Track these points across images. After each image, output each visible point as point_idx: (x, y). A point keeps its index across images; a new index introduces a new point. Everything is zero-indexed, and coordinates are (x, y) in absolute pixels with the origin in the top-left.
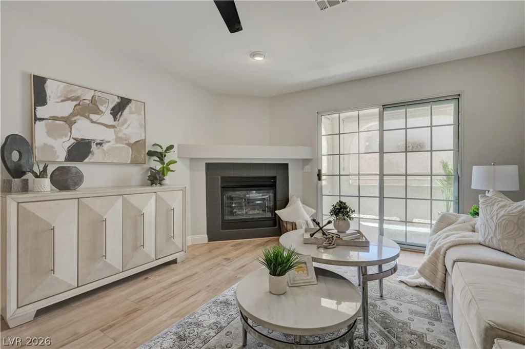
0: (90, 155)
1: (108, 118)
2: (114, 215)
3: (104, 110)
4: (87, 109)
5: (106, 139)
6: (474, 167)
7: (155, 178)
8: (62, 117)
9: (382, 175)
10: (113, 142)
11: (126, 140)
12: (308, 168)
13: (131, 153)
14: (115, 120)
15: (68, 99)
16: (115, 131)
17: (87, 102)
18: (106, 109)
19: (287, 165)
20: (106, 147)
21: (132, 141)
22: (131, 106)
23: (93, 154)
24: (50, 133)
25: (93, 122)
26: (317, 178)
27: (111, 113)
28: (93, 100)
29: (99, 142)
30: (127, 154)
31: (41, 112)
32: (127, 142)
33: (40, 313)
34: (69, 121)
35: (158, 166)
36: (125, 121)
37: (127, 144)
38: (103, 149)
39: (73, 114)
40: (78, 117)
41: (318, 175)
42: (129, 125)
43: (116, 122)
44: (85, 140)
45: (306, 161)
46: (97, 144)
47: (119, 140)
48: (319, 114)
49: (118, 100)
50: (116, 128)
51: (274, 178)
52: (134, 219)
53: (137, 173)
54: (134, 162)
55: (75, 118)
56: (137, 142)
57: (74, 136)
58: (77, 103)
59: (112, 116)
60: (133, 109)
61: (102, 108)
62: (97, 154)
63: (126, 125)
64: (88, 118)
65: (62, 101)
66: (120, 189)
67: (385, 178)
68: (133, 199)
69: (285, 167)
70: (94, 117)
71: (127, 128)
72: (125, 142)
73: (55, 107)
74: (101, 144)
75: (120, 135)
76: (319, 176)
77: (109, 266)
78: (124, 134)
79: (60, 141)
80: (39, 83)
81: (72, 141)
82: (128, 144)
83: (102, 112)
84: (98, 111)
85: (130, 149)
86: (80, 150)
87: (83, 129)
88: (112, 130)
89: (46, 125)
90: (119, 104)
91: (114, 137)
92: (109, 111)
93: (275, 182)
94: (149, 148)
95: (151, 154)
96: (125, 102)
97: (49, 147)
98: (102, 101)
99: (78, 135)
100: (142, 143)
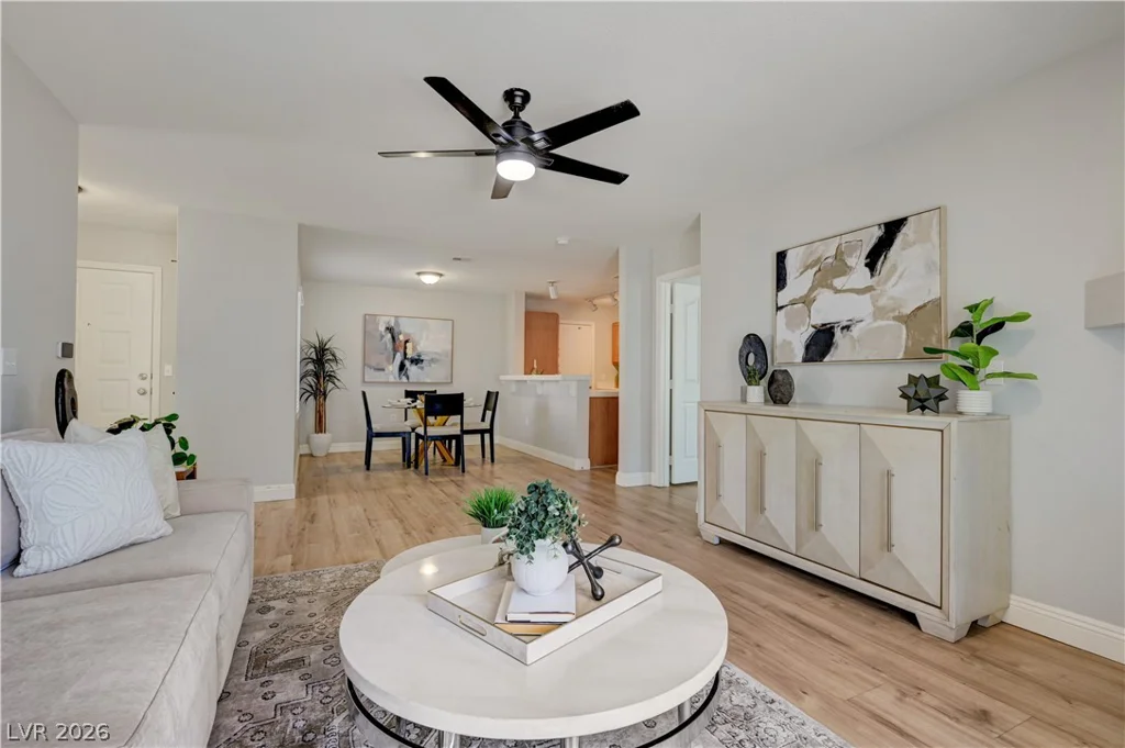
0: (832, 349)
1: (860, 276)
3: (853, 265)
4: (828, 273)
5: (857, 316)
8: (801, 297)
10: (869, 320)
11: (894, 310)
13: (904, 336)
14: (872, 275)
15: (807, 268)
16: (872, 297)
17: (830, 260)
18: (857, 261)
20: (856, 331)
21: (907, 310)
22: (908, 229)
23: (836, 348)
24: (791, 325)
25: (837, 291)
27: (866, 265)
28: (839, 255)
29: (845, 324)
30: (897, 339)
31: (785, 296)
32: (897, 314)
34: (807, 301)
36: (894, 267)
37: (895, 318)
38: (852, 337)
39: (812, 289)
40: (820, 290)
42: (900, 277)
43: (875, 279)
44: (825, 325)
46: (843, 328)
47: (879, 313)
49: (878, 233)
50: (874, 290)
54: (913, 356)
55: (814, 295)
56: (919, 308)
57: (813, 323)
58: (816, 269)
59: (867, 270)
60: (911, 237)
61: (851, 261)
62: (842, 345)
63: (894, 279)
64: (831, 287)
65: (802, 273)
70: (838, 283)
71: (896, 284)
72: (892, 315)
73: (797, 285)
74: (847, 327)
75: (883, 302)
78: (892, 298)
79: (798, 332)
80: (781, 257)
81: (812, 330)
82: (905, 320)
83: (850, 268)
84: (844, 270)
85: (904, 327)
86: (820, 343)
87: (828, 309)
88: (868, 296)
89: (786, 315)
90: (881, 239)
91: (871, 309)
92: (863, 261)
94: (955, 316)
96: (892, 229)
97: (787, 343)
98: (852, 247)
99: (818, 320)
100: (933, 309)
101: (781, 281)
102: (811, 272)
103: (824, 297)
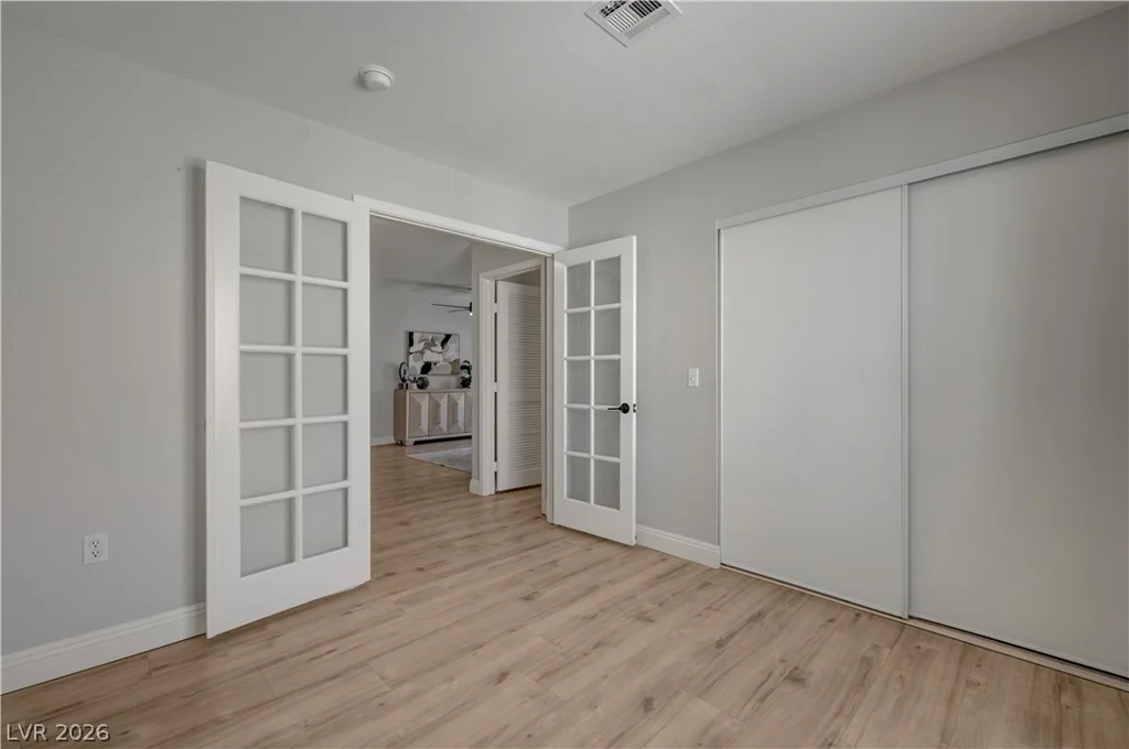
0: (431, 370)
1: (439, 348)
2: (444, 403)
4: (429, 345)
5: (439, 361)
7: (465, 383)
8: (419, 351)
10: (442, 362)
11: (449, 360)
13: (451, 368)
15: (422, 341)
16: (443, 355)
17: (430, 341)
18: (438, 343)
20: (438, 365)
21: (452, 361)
22: (452, 338)
24: (415, 360)
25: (432, 351)
28: (432, 340)
29: (435, 362)
30: (449, 369)
31: (412, 350)
33: (416, 443)
34: (422, 353)
35: (467, 376)
36: (448, 348)
38: (437, 367)
39: (424, 349)
40: (426, 350)
43: (444, 350)
44: (429, 362)
46: (434, 364)
47: (445, 360)
49: (444, 336)
50: (443, 353)
52: (453, 406)
53: (454, 380)
54: (453, 373)
56: (454, 361)
57: (424, 360)
58: (426, 342)
59: (441, 346)
60: (453, 340)
62: (434, 370)
63: (449, 351)
64: (430, 349)
65: (420, 342)
66: (446, 388)
68: (453, 395)
70: (433, 349)
71: (449, 353)
73: (417, 347)
74: (436, 364)
75: (446, 357)
77: (441, 429)
78: (448, 357)
79: (419, 364)
80: (411, 334)
81: (424, 363)
82: (450, 363)
83: (437, 345)
84: (435, 345)
85: (451, 365)
86: (427, 368)
87: (429, 356)
88: (441, 355)
89: (413, 356)
90: (445, 338)
91: (442, 359)
92: (440, 344)
94: (462, 363)
95: (463, 367)
96: (448, 337)
97: (414, 367)
98: (437, 339)
99: (426, 360)
100: (457, 361)
101: (411, 343)
102: (423, 343)
103: (428, 352)
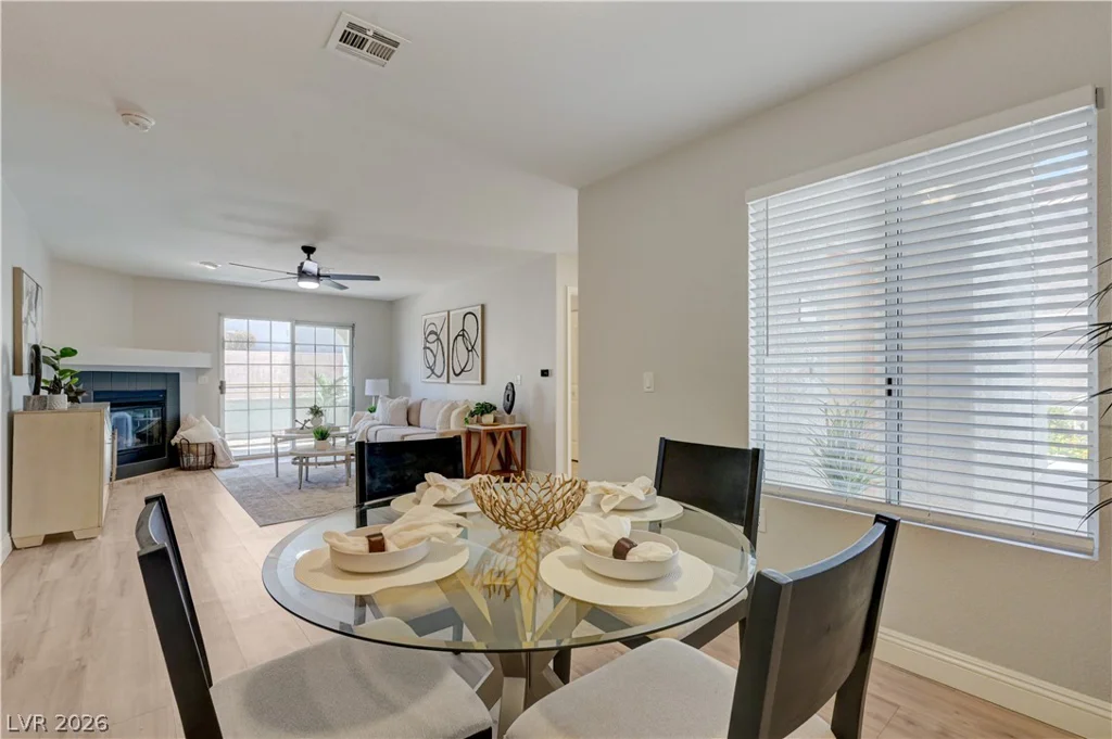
6: (367, 381)
9: (294, 386)
12: (204, 379)
19: (178, 374)
26: (219, 391)
41: (220, 388)
45: (200, 371)
48: (221, 315)
50: (36, 326)
51: (164, 392)
63: (38, 323)
67: (297, 389)
69: (174, 378)
76: (222, 388)
78: (37, 335)
93: (165, 398)
